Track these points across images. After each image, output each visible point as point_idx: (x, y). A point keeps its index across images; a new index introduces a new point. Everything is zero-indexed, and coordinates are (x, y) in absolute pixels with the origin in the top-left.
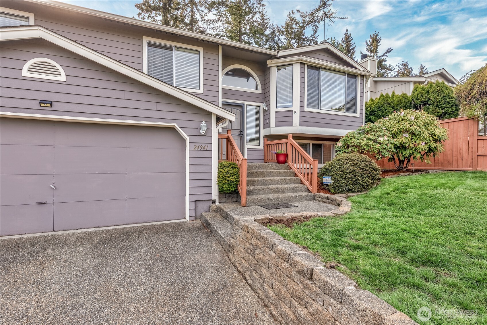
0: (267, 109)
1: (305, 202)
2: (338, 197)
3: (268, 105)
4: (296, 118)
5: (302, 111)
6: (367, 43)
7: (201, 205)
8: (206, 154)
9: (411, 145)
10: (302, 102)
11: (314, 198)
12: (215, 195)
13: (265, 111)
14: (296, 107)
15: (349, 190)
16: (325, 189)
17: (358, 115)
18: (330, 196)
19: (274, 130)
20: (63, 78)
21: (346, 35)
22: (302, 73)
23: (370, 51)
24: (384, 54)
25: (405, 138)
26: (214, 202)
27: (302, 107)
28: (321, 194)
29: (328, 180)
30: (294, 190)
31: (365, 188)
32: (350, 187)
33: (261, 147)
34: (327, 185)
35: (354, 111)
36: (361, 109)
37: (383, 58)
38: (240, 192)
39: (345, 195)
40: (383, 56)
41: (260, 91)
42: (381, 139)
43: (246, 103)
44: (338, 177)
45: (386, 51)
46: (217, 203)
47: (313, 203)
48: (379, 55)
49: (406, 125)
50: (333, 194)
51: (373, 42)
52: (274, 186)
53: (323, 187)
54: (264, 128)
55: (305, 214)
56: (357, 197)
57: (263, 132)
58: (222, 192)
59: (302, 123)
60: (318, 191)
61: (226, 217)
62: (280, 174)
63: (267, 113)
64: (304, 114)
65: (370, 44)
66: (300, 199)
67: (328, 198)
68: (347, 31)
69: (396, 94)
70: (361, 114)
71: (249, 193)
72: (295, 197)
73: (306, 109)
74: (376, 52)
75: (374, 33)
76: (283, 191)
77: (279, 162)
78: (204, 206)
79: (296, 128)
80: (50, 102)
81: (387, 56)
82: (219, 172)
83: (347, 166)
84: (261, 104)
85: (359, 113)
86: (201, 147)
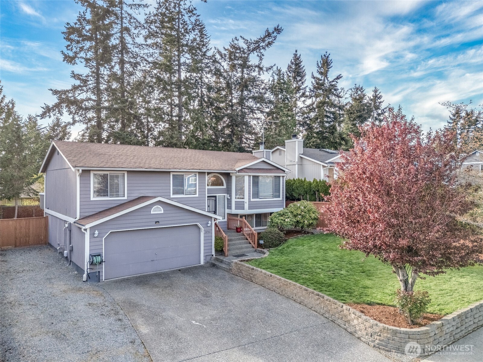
0: (229, 198)
1: (252, 253)
2: (265, 250)
3: (231, 196)
4: (246, 206)
5: (249, 201)
6: (318, 64)
8: (210, 235)
9: (302, 222)
10: (249, 196)
11: (256, 251)
12: (213, 253)
14: (246, 200)
15: (270, 247)
16: (260, 246)
18: (262, 250)
19: (234, 211)
20: (162, 212)
21: (296, 55)
22: (249, 180)
23: (321, 73)
24: (334, 79)
25: (299, 218)
26: (213, 255)
27: (249, 199)
28: (259, 249)
29: (262, 242)
30: (247, 248)
31: (277, 245)
32: (271, 246)
33: (226, 220)
34: (261, 244)
36: (283, 195)
37: (333, 83)
38: (224, 250)
39: (268, 249)
40: (333, 81)
41: (225, 187)
42: (286, 220)
43: (217, 195)
44: (266, 241)
45: (336, 77)
46: (214, 256)
47: (255, 254)
48: (330, 79)
49: (299, 212)
50: (264, 249)
51: (323, 64)
52: (238, 246)
53: (259, 245)
54: (228, 209)
55: (252, 258)
56: (272, 250)
57: (227, 211)
58: (216, 251)
59: (250, 208)
60: (258, 248)
61: (222, 261)
62: (239, 239)
63: (229, 201)
64: (251, 203)
65: (320, 66)
66: (249, 252)
67: (261, 251)
68: (296, 51)
69: (306, 180)
71: (228, 250)
72: (247, 251)
73: (252, 200)
74: (326, 76)
75: (325, 54)
76: (242, 248)
77: (237, 232)
78: (208, 258)
79: (247, 211)
80: (158, 222)
81: (337, 82)
82: (215, 242)
83: (270, 236)
84: (226, 195)
85: (282, 198)
86: (207, 232)
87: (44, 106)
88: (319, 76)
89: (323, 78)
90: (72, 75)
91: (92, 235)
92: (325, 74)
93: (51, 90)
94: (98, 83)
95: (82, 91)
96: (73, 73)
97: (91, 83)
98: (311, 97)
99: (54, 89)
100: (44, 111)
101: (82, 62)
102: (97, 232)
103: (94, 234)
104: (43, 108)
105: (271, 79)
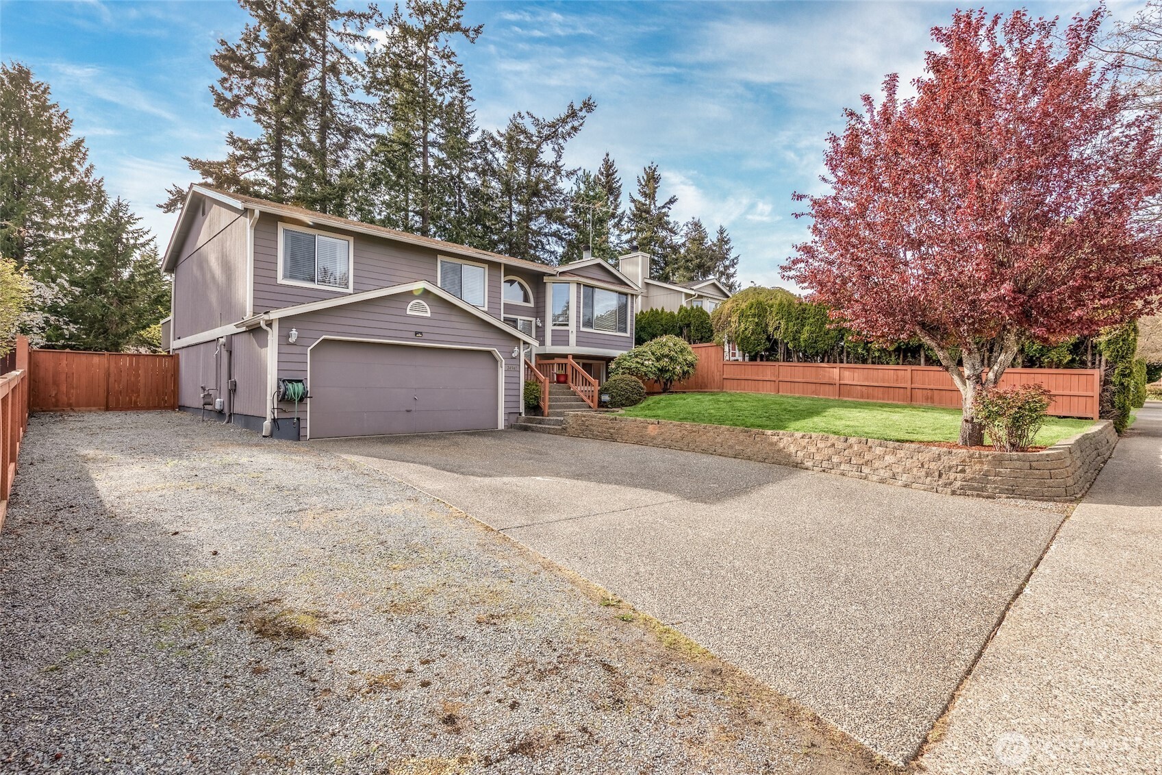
0: (540, 325)
2: (616, 410)
3: (543, 321)
4: (573, 338)
5: (578, 331)
6: (639, 181)
7: (511, 416)
8: (514, 374)
9: (671, 369)
10: (578, 322)
12: (522, 410)
13: (537, 327)
14: (572, 328)
15: (623, 405)
16: (603, 407)
17: (628, 335)
19: (550, 348)
20: (429, 315)
21: (606, 161)
22: (579, 292)
23: (645, 195)
24: (666, 204)
25: (665, 362)
26: (520, 414)
27: (578, 327)
28: (601, 409)
29: (606, 398)
31: (634, 402)
34: (605, 402)
35: (625, 331)
36: (631, 329)
37: (663, 210)
38: (542, 405)
39: (620, 408)
40: (663, 207)
41: (532, 305)
42: (646, 362)
43: (519, 317)
44: (614, 394)
45: (668, 200)
46: (523, 415)
48: (659, 204)
49: (666, 351)
50: (612, 407)
51: (649, 180)
53: (602, 404)
56: (629, 409)
57: (536, 348)
58: (527, 406)
59: (579, 343)
60: (599, 406)
61: (537, 422)
62: (564, 393)
63: (541, 329)
64: (582, 335)
65: (643, 183)
67: (607, 411)
68: (608, 155)
69: (665, 310)
70: (631, 334)
71: (550, 407)
73: (582, 329)
74: (653, 199)
75: (650, 165)
76: (571, 407)
77: (559, 382)
78: (513, 417)
79: (572, 348)
80: (421, 333)
81: (670, 209)
82: (525, 389)
83: (621, 385)
84: (533, 319)
85: (629, 333)
86: (512, 368)
87: (173, 189)
88: (642, 200)
89: (647, 202)
90: (229, 140)
91: (284, 339)
92: (651, 196)
93: (188, 159)
94: (279, 156)
95: (247, 169)
96: (232, 137)
97: (266, 156)
98: (629, 231)
99: (193, 157)
100: (172, 198)
101: (249, 115)
102: (294, 332)
103: (289, 336)
104: (170, 192)
105: (575, 188)
